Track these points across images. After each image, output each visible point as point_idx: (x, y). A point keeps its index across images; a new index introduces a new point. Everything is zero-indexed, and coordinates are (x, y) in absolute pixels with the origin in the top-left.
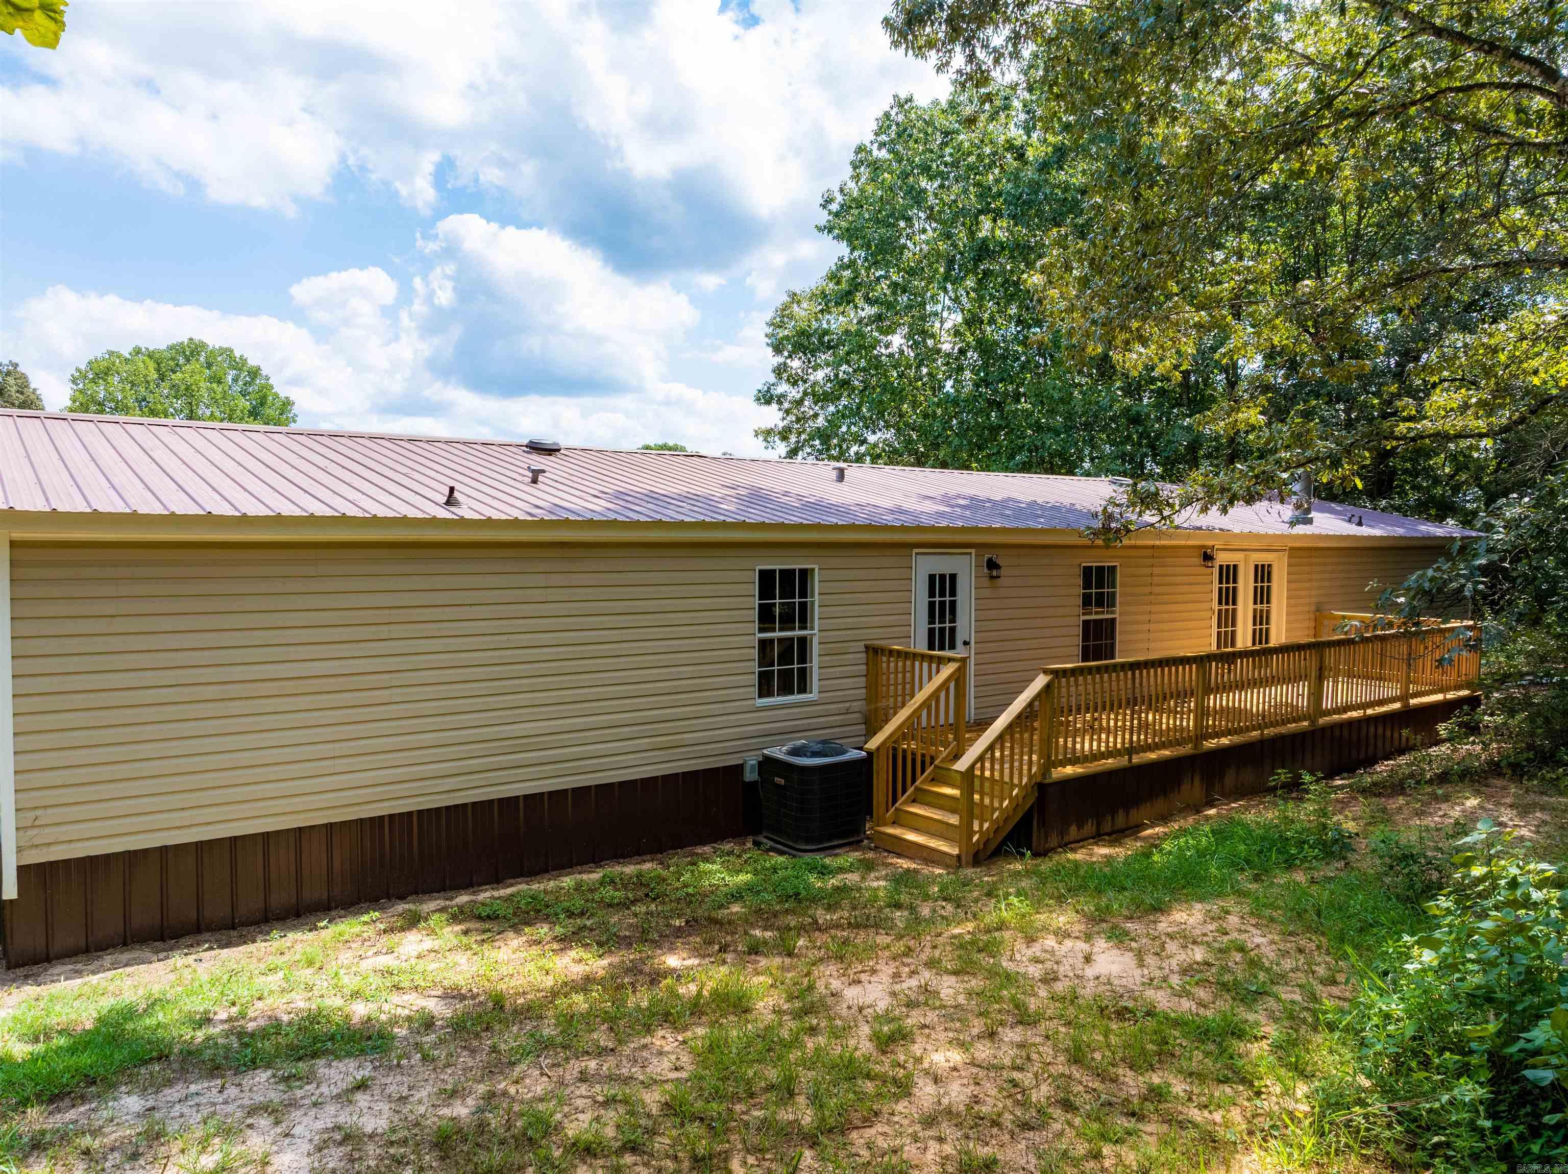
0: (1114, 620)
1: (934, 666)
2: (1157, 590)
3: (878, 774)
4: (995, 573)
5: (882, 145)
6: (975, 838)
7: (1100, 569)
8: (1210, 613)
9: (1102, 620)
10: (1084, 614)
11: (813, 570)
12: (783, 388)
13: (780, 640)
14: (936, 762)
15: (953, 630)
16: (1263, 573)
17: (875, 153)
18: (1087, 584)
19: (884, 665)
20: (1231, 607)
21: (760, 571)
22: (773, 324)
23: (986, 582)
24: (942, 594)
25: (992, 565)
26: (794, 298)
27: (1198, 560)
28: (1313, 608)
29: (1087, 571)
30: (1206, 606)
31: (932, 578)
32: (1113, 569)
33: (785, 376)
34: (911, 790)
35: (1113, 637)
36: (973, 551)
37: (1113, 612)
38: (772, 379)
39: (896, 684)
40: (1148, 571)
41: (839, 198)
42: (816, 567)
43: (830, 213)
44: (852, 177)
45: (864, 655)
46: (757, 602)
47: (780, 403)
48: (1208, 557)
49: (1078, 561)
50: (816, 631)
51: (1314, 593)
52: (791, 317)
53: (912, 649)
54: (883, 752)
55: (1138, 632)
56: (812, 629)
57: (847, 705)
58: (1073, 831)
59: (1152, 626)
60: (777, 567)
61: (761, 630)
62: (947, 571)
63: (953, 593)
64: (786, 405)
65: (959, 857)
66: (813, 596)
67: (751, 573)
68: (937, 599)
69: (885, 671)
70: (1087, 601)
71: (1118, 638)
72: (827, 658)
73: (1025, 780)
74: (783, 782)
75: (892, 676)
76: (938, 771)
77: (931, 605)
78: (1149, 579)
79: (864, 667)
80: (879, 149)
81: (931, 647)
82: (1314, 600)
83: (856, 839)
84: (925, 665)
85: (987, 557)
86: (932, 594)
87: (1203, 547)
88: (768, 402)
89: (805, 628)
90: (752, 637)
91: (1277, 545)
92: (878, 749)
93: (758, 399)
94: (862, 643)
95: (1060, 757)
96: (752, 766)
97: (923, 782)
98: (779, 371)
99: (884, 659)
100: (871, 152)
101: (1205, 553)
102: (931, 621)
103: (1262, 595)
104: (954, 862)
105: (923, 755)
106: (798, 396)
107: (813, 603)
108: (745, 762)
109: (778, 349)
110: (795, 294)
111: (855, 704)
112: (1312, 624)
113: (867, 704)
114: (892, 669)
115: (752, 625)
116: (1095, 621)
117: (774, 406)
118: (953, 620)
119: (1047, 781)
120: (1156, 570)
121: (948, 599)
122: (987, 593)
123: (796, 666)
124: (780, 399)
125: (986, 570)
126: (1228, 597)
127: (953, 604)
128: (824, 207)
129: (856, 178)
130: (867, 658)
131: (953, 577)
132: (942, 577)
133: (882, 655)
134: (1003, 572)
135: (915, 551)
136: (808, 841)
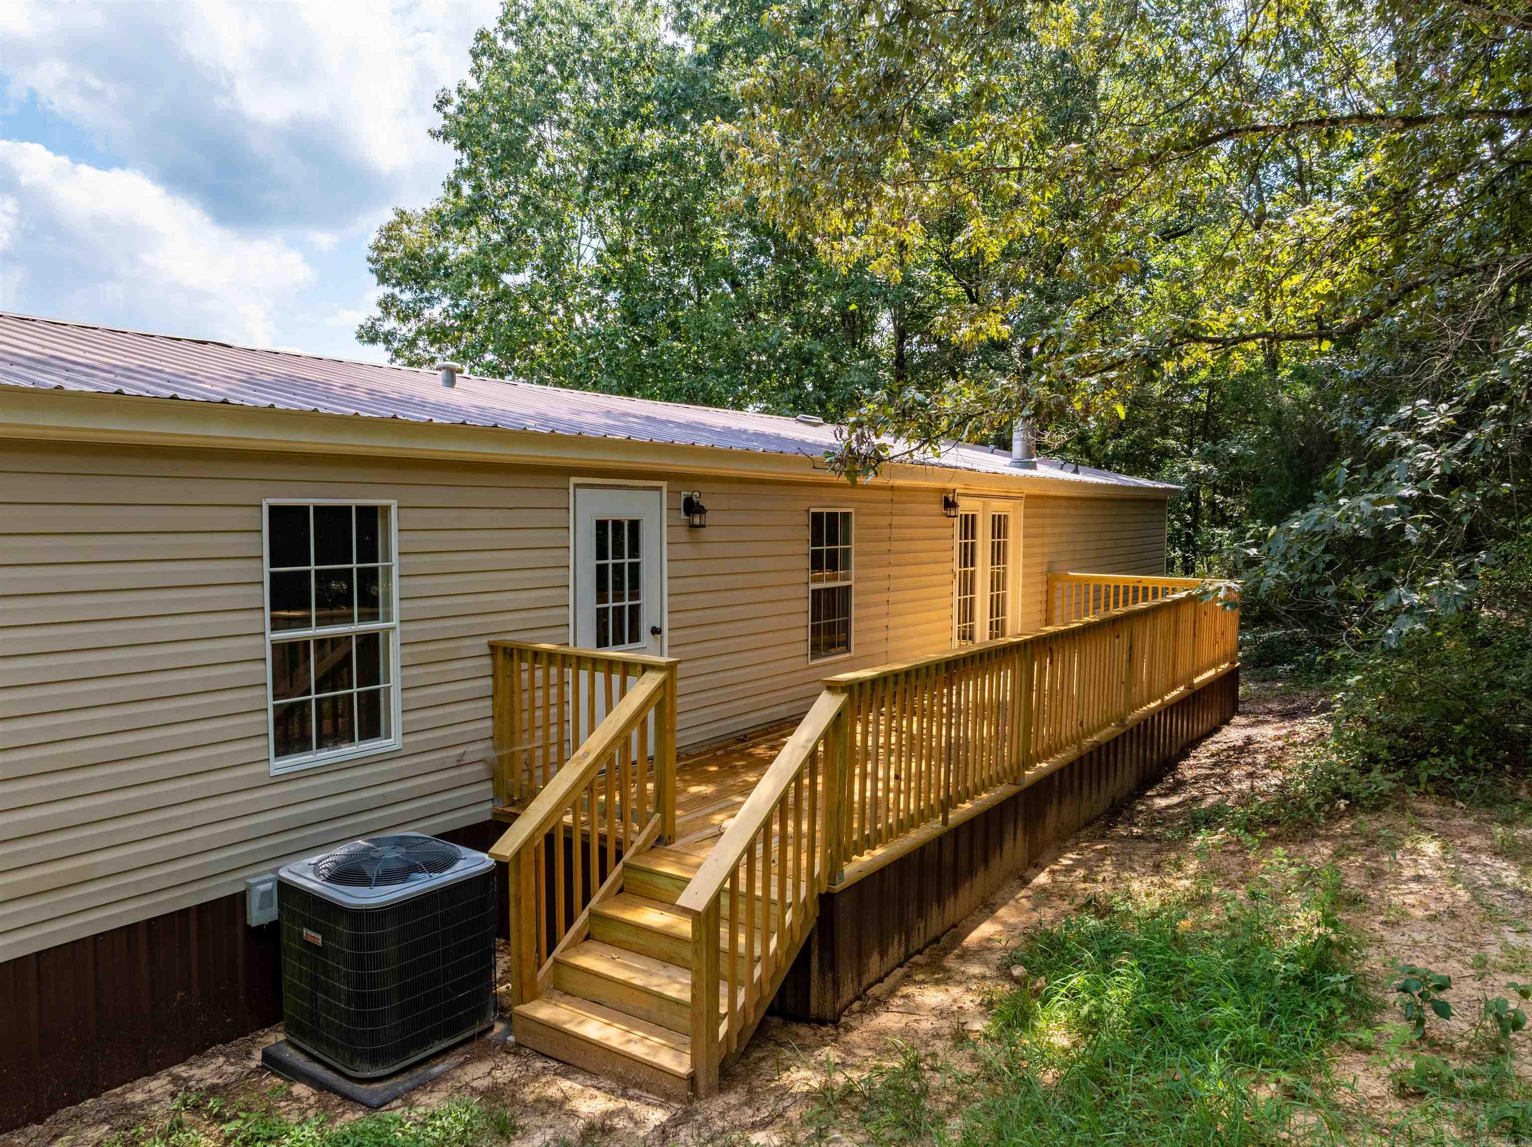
0: (848, 589)
1: (616, 678)
2: (895, 546)
3: (518, 902)
4: (697, 521)
5: (508, 35)
6: (723, 1029)
7: (832, 516)
8: (951, 576)
9: (834, 589)
10: (814, 580)
11: (387, 508)
12: (390, 324)
13: (321, 643)
14: (627, 857)
15: (635, 611)
16: (999, 525)
17: (500, 43)
18: (816, 539)
19: (525, 676)
20: (970, 569)
21: (273, 509)
22: (377, 248)
23: (683, 534)
24: (618, 554)
25: (692, 507)
26: (403, 217)
27: (939, 508)
28: (1045, 569)
29: (817, 518)
30: (947, 567)
31: (601, 525)
32: (847, 516)
33: (394, 311)
34: (582, 919)
35: (847, 612)
36: (664, 484)
37: (846, 578)
38: (378, 313)
39: (547, 706)
40: (886, 520)
41: (457, 100)
42: (394, 504)
43: (446, 116)
44: (473, 72)
45: (488, 661)
46: (267, 569)
47: (387, 341)
48: (949, 504)
49: (804, 505)
50: (395, 622)
51: (1046, 550)
52: (400, 240)
53: (570, 650)
54: (527, 859)
55: (876, 605)
56: (388, 619)
57: (459, 751)
58: (874, 965)
59: (893, 596)
60: (311, 502)
61: (277, 624)
62: (625, 514)
63: (635, 550)
64: (396, 345)
65: (692, 1079)
66: (387, 558)
67: (254, 511)
68: (610, 561)
69: (526, 685)
70: (817, 562)
71: (854, 613)
72: (414, 671)
73: (803, 894)
74: (317, 939)
75: (539, 694)
76: (630, 874)
77: (601, 571)
78: (887, 532)
79: (489, 681)
80: (505, 39)
81: (602, 642)
82: (1046, 559)
83: (478, 1029)
84: (600, 677)
85: (684, 494)
86: (601, 553)
87: (944, 490)
88: (373, 341)
89: (374, 617)
90: (258, 640)
91: (1014, 491)
92: (518, 854)
93: (360, 337)
94: (485, 640)
95: (855, 837)
96: (264, 894)
97: (604, 899)
98: (386, 305)
99: (524, 666)
100: (494, 41)
101: (946, 499)
102: (601, 596)
103: (999, 554)
104: (682, 1089)
105: (603, 838)
106: (410, 335)
107: (388, 570)
108: (250, 887)
109: (383, 279)
110: (404, 213)
111: (472, 748)
112: (1045, 588)
113: (495, 748)
114: (539, 682)
115: (257, 615)
116: (827, 590)
117: (381, 346)
118: (635, 595)
119: (838, 887)
120: (896, 520)
121: (627, 560)
122: (686, 551)
123: (355, 690)
124: (388, 338)
125: (683, 516)
126: (968, 556)
127: (635, 569)
128: (439, 109)
129: (476, 71)
130: (494, 666)
131: (635, 525)
132: (618, 525)
133: (521, 659)
134: (709, 518)
135: (574, 480)
136: (375, 1059)
